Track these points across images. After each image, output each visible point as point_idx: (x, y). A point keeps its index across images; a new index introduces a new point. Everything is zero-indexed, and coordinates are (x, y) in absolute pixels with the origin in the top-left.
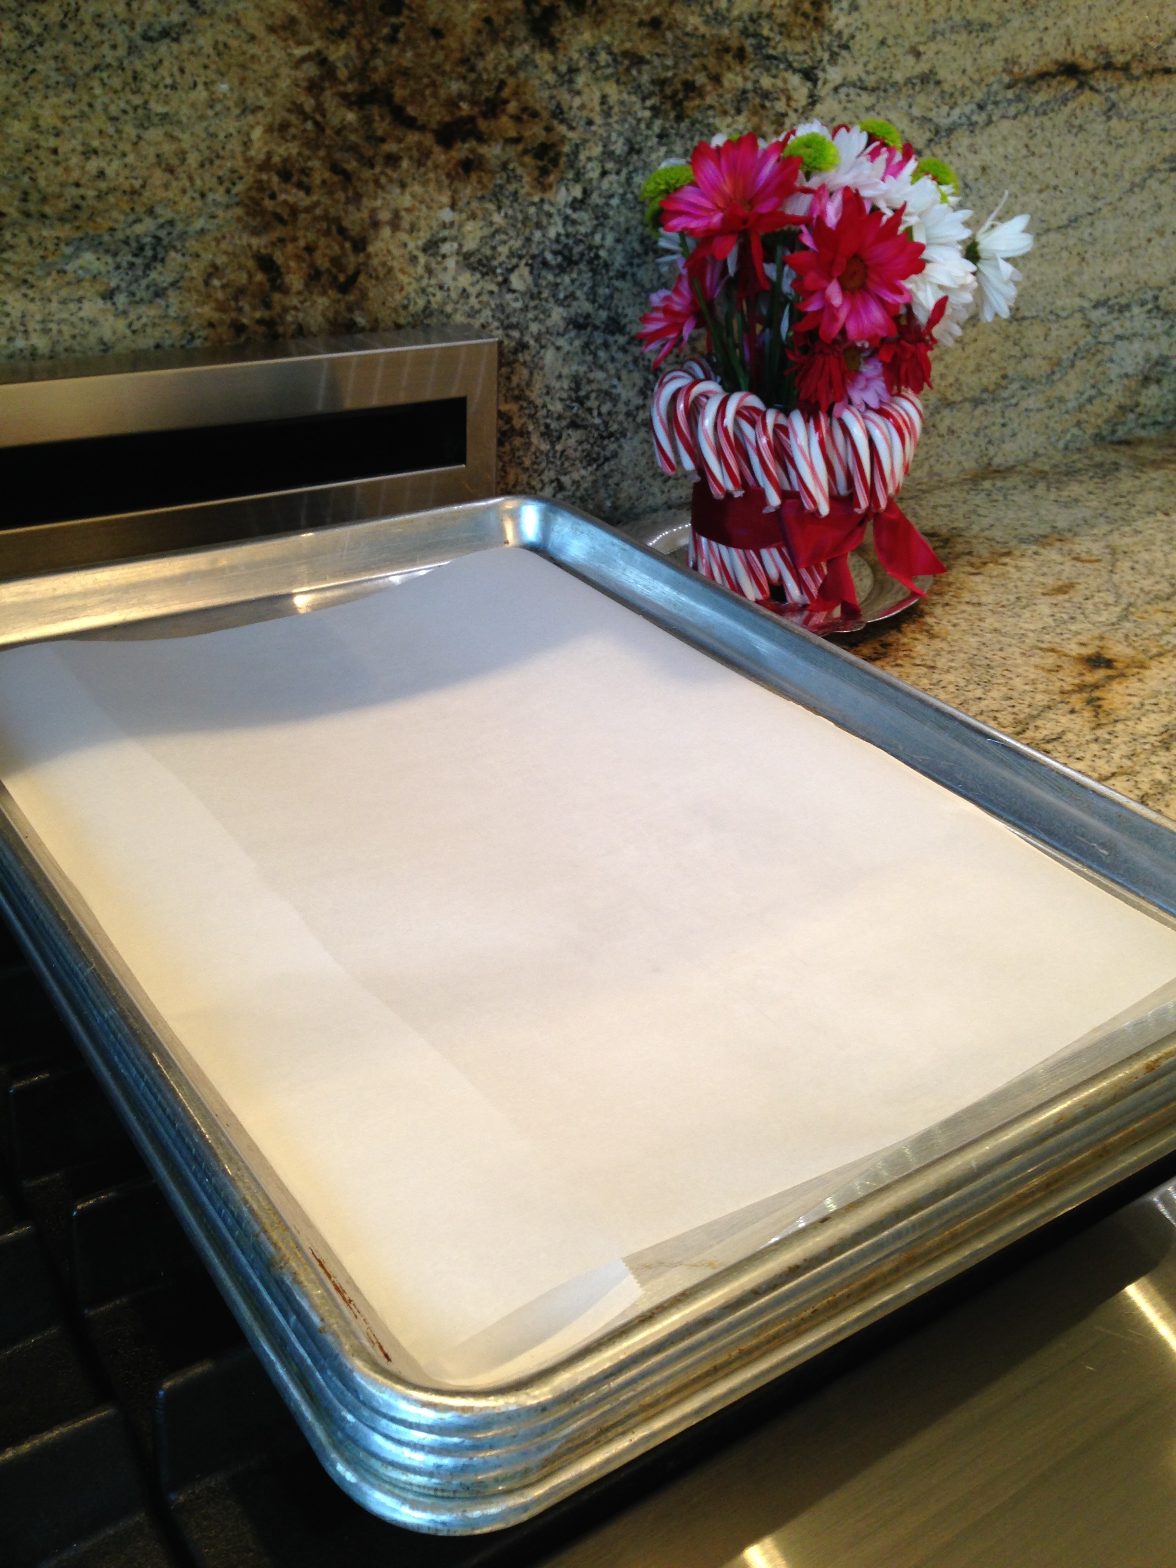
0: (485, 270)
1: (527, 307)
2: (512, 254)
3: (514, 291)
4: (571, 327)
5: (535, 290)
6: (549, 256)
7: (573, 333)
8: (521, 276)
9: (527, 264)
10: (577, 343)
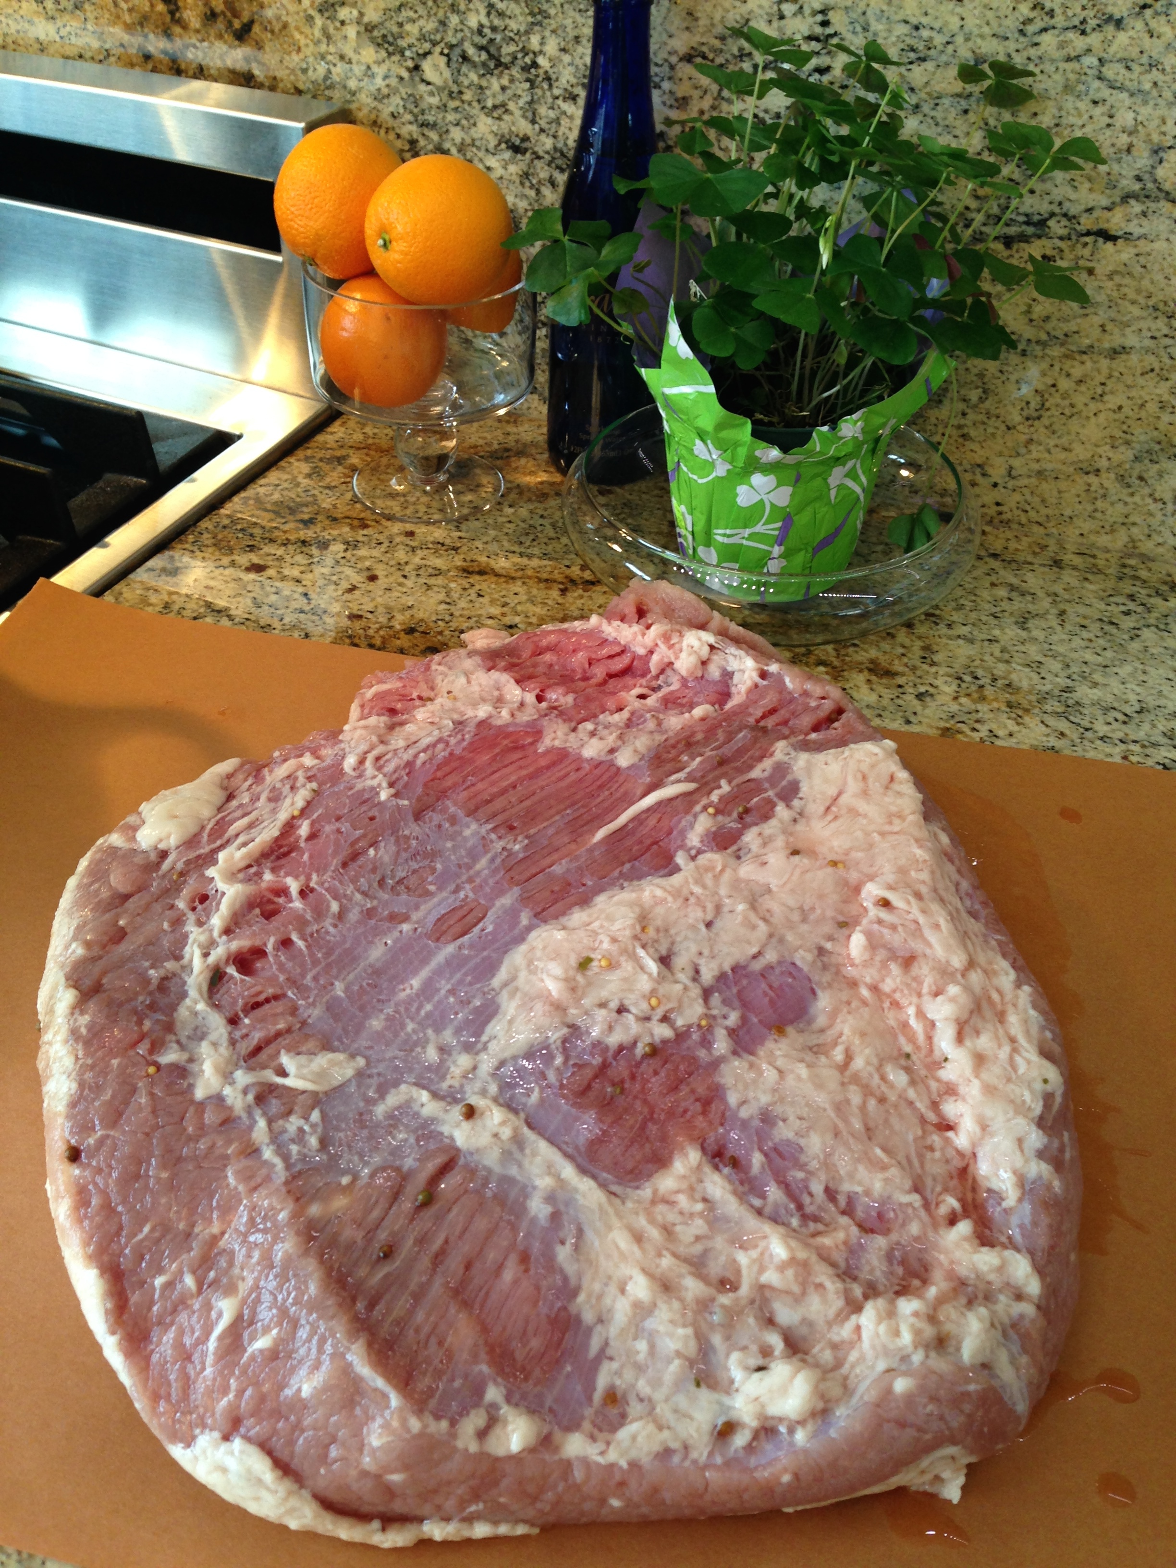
0: (391, 49)
1: (445, 106)
2: (423, 38)
3: (429, 83)
4: (503, 146)
5: (455, 89)
6: (471, 51)
7: (508, 155)
8: (436, 67)
9: (442, 53)
10: (513, 169)
